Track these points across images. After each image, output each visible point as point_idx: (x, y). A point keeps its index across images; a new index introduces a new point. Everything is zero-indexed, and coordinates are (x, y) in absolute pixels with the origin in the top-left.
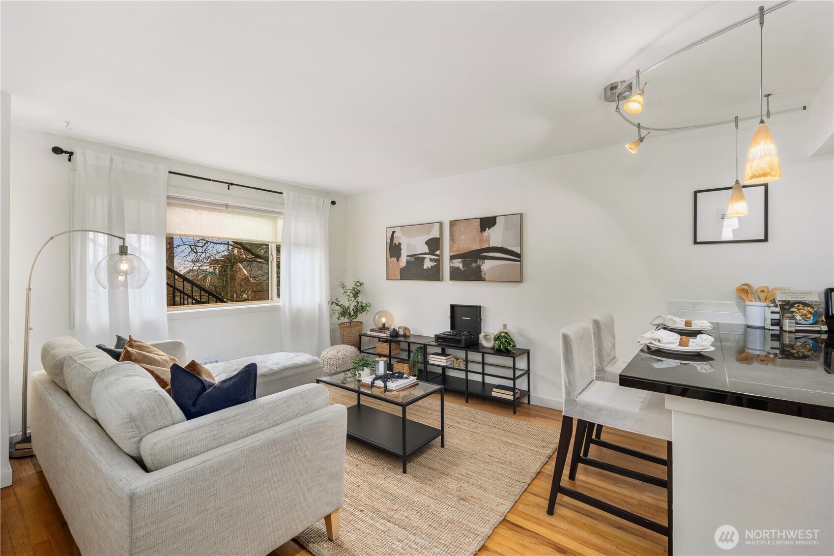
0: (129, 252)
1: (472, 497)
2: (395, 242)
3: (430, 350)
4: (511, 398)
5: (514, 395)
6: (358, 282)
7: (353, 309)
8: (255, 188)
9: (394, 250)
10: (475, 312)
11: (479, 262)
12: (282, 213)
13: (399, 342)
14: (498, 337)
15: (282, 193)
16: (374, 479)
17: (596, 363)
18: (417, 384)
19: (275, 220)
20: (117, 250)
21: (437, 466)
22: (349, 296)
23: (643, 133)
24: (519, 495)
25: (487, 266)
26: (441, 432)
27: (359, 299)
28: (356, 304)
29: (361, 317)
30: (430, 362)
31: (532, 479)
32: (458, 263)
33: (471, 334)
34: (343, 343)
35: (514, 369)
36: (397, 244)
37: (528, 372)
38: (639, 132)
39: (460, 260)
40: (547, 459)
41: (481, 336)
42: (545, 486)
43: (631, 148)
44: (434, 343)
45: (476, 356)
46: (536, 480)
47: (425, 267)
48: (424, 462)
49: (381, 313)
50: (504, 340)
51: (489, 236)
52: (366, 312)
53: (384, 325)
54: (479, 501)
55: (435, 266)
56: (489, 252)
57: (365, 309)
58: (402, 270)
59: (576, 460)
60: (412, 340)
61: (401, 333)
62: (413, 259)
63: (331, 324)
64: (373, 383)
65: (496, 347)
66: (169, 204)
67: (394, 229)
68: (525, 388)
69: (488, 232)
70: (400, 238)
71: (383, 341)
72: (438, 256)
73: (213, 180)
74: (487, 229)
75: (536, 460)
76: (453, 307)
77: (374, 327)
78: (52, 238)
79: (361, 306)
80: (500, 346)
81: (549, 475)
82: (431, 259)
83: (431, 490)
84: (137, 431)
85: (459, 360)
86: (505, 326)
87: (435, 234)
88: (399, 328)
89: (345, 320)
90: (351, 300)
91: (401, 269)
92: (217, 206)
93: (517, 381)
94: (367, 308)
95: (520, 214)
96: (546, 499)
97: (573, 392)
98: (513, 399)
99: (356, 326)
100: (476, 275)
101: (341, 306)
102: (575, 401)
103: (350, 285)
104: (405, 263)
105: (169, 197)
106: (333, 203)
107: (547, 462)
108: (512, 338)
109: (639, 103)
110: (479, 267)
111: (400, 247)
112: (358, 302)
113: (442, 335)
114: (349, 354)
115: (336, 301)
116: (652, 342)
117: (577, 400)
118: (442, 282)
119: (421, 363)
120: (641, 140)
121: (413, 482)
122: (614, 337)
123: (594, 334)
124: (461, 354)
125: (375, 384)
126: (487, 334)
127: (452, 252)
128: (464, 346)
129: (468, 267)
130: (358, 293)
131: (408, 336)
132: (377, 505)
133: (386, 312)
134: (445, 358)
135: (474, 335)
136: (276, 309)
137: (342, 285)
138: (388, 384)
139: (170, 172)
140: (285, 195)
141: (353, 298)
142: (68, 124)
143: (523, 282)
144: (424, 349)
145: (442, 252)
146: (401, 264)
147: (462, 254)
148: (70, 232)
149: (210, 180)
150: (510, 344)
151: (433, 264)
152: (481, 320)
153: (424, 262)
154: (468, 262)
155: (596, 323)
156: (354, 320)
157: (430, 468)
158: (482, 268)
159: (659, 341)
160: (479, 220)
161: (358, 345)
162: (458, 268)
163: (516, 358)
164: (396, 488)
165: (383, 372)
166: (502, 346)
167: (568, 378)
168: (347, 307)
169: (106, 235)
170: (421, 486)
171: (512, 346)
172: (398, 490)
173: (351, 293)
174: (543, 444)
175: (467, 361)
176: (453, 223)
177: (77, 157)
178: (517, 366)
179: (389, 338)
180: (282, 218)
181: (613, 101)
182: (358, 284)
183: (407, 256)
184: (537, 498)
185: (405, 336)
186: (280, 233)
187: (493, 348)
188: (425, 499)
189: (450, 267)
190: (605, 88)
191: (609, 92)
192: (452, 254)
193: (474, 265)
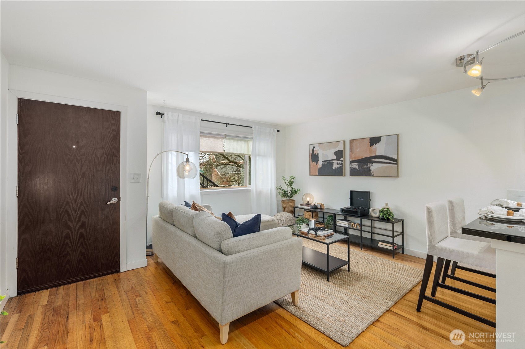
0: (190, 161)
1: (369, 297)
2: (314, 153)
3: (338, 218)
4: (391, 248)
5: (393, 247)
6: (292, 176)
7: (290, 192)
8: (239, 125)
9: (314, 157)
10: (366, 195)
11: (369, 165)
12: (252, 138)
13: (317, 212)
14: (382, 211)
15: (252, 127)
16: (312, 282)
17: (451, 228)
18: (333, 234)
19: (247, 142)
20: (185, 160)
21: (346, 280)
22: (287, 184)
23: (485, 83)
24: (398, 300)
25: (374, 167)
26: (348, 263)
27: (293, 186)
28: (291, 189)
29: (294, 197)
30: (338, 224)
31: (406, 293)
32: (355, 166)
33: (364, 209)
34: (284, 211)
35: (393, 231)
36: (316, 154)
37: (402, 233)
38: (482, 82)
39: (356, 164)
40: (416, 284)
41: (371, 210)
42: (415, 297)
43: (475, 93)
44: (340, 213)
45: (367, 222)
46: (409, 294)
47: (334, 168)
48: (339, 277)
49: (306, 195)
50: (386, 213)
51: (376, 149)
52: (297, 194)
53: (308, 202)
54: (373, 299)
55: (340, 167)
56: (376, 159)
57: (297, 192)
58: (320, 170)
59: (436, 285)
60: (325, 211)
61: (319, 207)
62: (326, 163)
63: (277, 201)
64: (308, 232)
65: (381, 217)
66: (201, 136)
67: (314, 146)
68: (400, 243)
69: (375, 146)
70: (318, 150)
71: (308, 211)
72: (342, 161)
73: (220, 123)
74: (375, 144)
75: (409, 284)
76: (352, 192)
77: (303, 203)
78: (158, 155)
79: (295, 190)
80: (383, 216)
81: (417, 292)
82: (337, 163)
83: (345, 291)
84: (220, 239)
85: (356, 224)
86: (387, 204)
87: (340, 148)
88: (317, 204)
89: (285, 198)
90: (288, 187)
91: (318, 169)
92: (221, 136)
93: (395, 238)
94: (298, 192)
95: (397, 135)
96: (416, 304)
97: (433, 241)
98: (392, 249)
99: (292, 202)
100: (367, 173)
101: (283, 190)
102: (435, 246)
103: (288, 179)
104: (321, 165)
105: (201, 133)
106: (278, 131)
107: (416, 285)
108: (392, 212)
109: (478, 71)
110: (369, 168)
111: (318, 156)
112: (292, 188)
113: (345, 208)
114: (289, 218)
115: (279, 187)
116: (488, 213)
117: (436, 246)
118: (345, 177)
119: (332, 225)
120: (483, 87)
121: (334, 286)
122: (464, 213)
123: (449, 210)
124: (357, 221)
125: (309, 233)
126: (374, 209)
127: (352, 159)
128: (359, 216)
129: (361, 167)
130: (292, 183)
131: (323, 209)
132: (316, 294)
133: (309, 194)
134: (347, 222)
135: (365, 209)
136: (249, 191)
137: (283, 178)
138: (317, 232)
139: (201, 120)
140: (253, 128)
141: (290, 186)
142: (164, 101)
143: (399, 177)
144: (333, 217)
145: (344, 159)
146: (318, 166)
147: (358, 160)
148: (162, 153)
149: (218, 123)
150: (390, 215)
151: (339, 166)
152: (370, 200)
153: (333, 165)
154: (362, 165)
155: (451, 203)
156: (290, 199)
157: (342, 280)
158: (371, 168)
159: (493, 213)
160: (369, 139)
161: (293, 213)
162: (355, 169)
163: (395, 224)
164: (324, 287)
165: (314, 226)
166: (385, 216)
167: (430, 233)
168: (286, 191)
169: (176, 152)
170: (338, 288)
171: (391, 216)
172: (326, 289)
173: (288, 183)
174: (414, 276)
175: (361, 225)
176: (352, 141)
177: (165, 116)
178: (395, 229)
179: (312, 209)
180: (252, 141)
181: (462, 66)
182: (292, 178)
183: (323, 161)
184: (409, 302)
185: (321, 208)
186: (251, 149)
187: (378, 218)
188: (341, 295)
189: (350, 168)
190: (456, 59)
191: (459, 62)
192: (351, 160)
193: (366, 166)
